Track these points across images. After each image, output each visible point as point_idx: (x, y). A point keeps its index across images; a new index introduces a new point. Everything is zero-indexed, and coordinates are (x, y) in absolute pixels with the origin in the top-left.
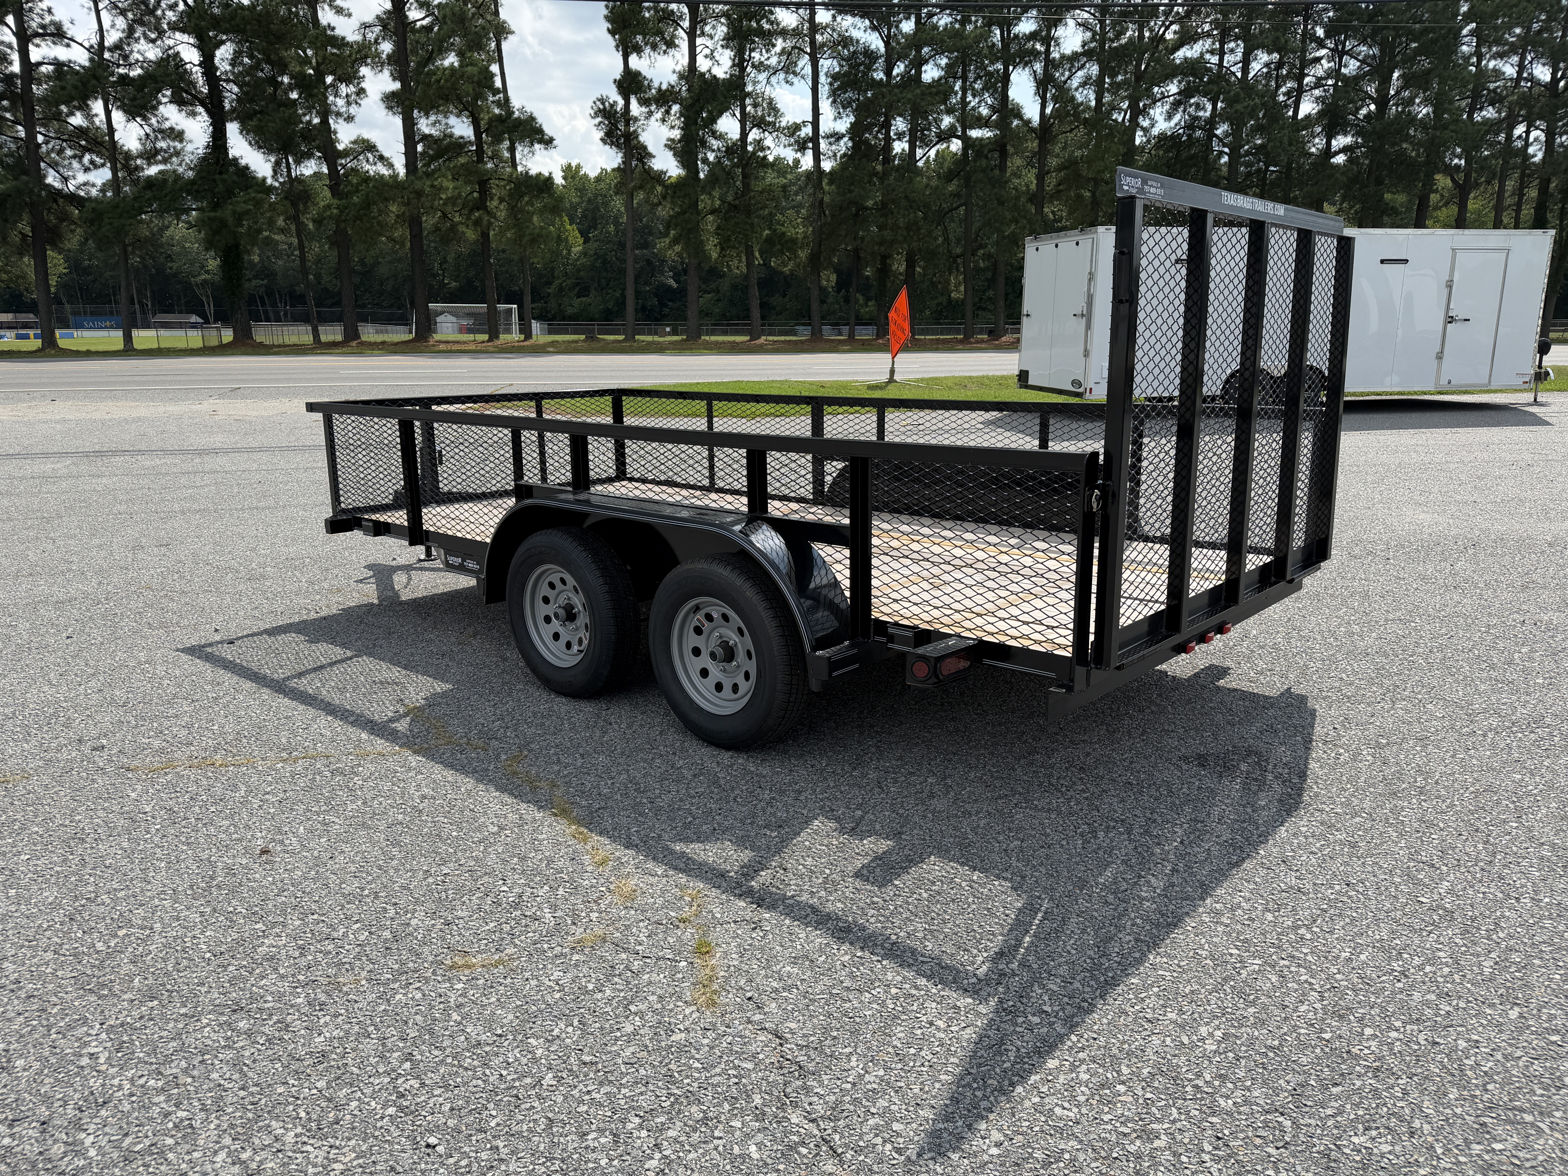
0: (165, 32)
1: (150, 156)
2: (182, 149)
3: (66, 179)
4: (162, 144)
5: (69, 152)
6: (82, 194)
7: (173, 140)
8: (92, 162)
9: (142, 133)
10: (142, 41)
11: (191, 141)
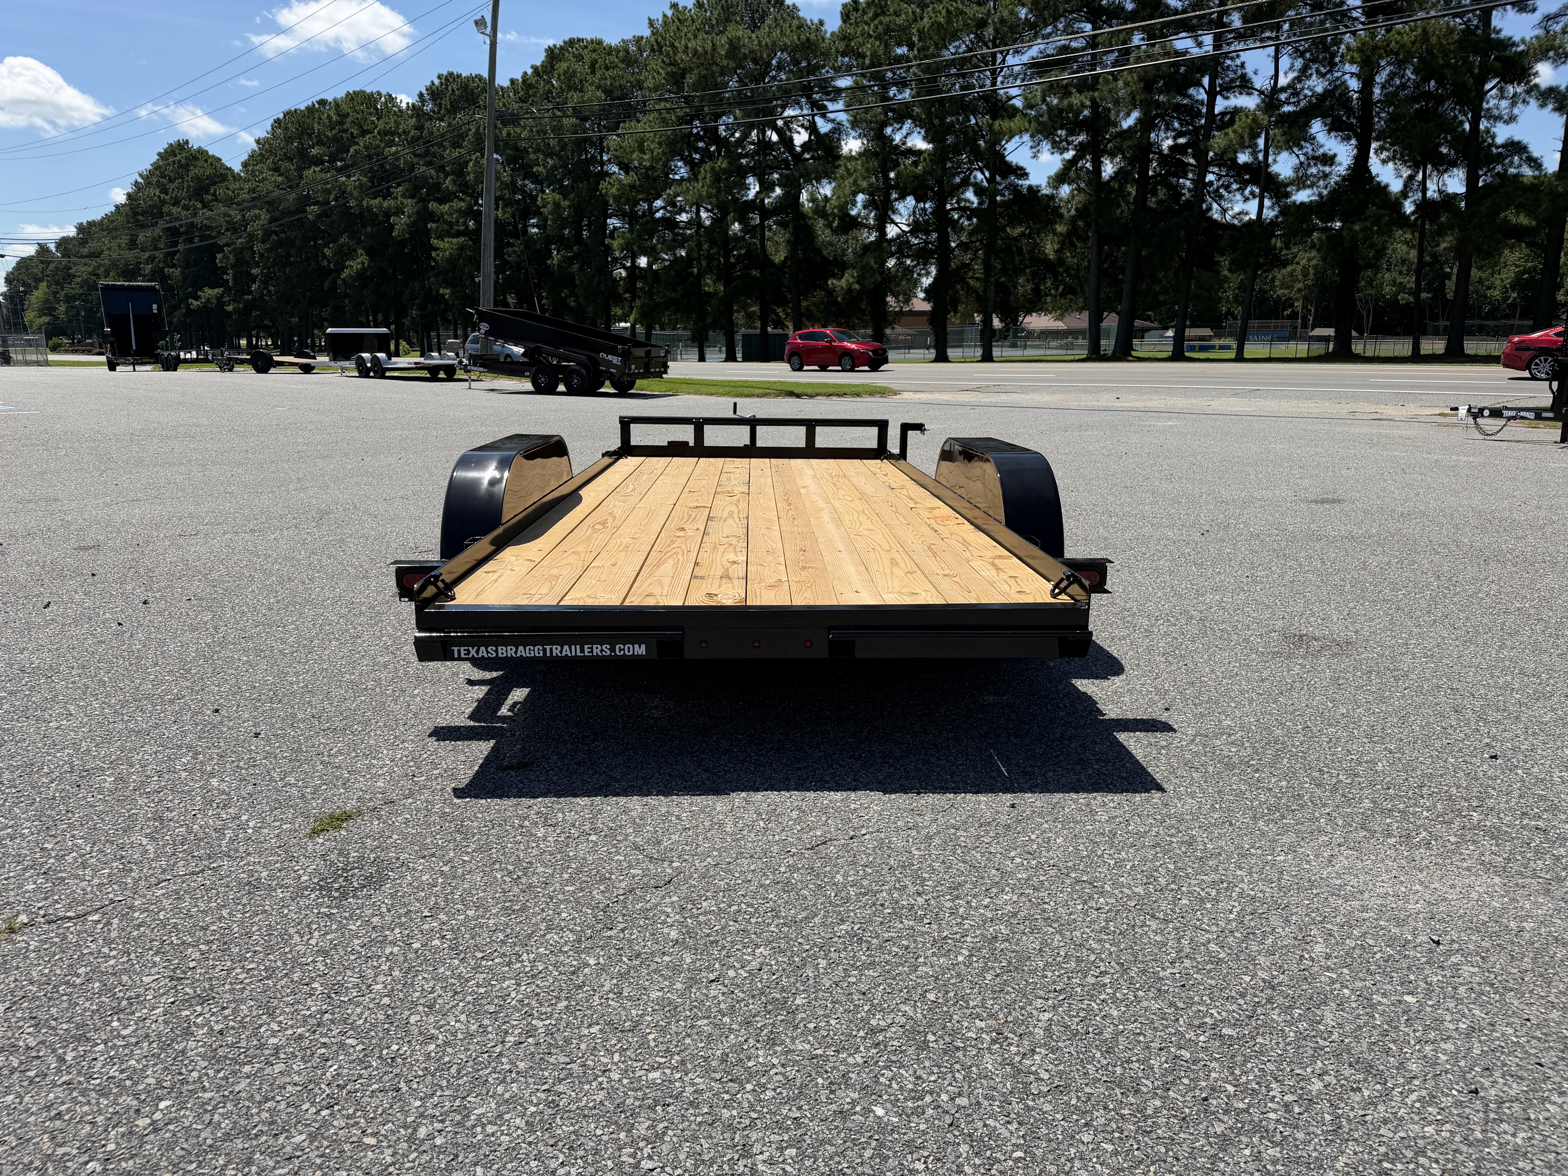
0: (1336, 64)
1: (1301, 182)
2: (1330, 173)
3: (1224, 211)
4: (1313, 170)
5: (1235, 186)
6: (1236, 222)
7: (1325, 165)
8: (1252, 193)
9: (1297, 161)
10: (1314, 77)
11: (1340, 164)
